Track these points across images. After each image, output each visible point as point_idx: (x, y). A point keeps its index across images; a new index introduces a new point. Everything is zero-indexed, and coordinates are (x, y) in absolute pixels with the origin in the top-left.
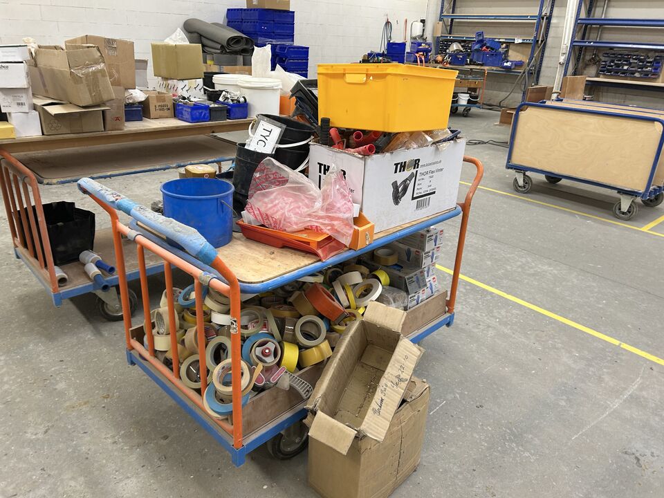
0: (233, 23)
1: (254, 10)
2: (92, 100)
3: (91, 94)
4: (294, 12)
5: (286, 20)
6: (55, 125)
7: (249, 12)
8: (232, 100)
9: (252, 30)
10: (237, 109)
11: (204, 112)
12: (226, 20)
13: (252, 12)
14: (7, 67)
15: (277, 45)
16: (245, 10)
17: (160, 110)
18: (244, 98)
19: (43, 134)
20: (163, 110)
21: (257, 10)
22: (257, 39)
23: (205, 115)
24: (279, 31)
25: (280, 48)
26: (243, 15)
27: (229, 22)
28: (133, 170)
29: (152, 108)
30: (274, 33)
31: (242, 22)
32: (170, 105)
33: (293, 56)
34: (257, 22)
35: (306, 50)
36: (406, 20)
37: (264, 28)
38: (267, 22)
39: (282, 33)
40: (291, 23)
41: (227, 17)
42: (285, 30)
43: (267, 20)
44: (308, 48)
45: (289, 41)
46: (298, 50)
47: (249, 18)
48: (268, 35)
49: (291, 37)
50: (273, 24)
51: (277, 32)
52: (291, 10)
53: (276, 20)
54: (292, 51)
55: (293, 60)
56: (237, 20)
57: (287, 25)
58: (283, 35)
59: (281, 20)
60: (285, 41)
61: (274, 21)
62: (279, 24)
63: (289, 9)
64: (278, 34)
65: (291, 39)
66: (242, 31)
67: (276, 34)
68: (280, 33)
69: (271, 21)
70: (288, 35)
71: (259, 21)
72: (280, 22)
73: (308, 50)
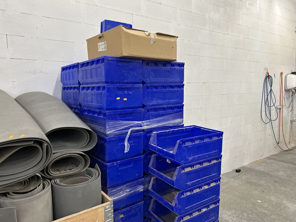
0: (69, 90)
1: (98, 61)
4: (182, 65)
5: (170, 80)
7: (89, 67)
9: (95, 104)
12: (61, 86)
13: (94, 66)
15: (151, 131)
16: (83, 65)
21: (103, 59)
22: (105, 125)
24: (154, 102)
25: (158, 135)
26: (81, 74)
27: (64, 88)
30: (144, 106)
33: (190, 159)
34: (104, 88)
35: (216, 138)
36: (282, 74)
37: (122, 99)
38: (129, 86)
39: (162, 105)
40: (178, 84)
41: (61, 81)
42: (166, 99)
43: (127, 83)
44: (220, 134)
45: (174, 118)
46: (203, 142)
47: (89, 80)
48: (131, 114)
49: (178, 109)
50: (141, 90)
51: (150, 104)
52: (179, 61)
53: (148, 80)
54: (190, 147)
55: (192, 166)
56: (73, 86)
57: (171, 89)
58: (164, 109)
59: (159, 80)
60: (168, 120)
61: (143, 83)
62: (156, 87)
63: (174, 59)
64: (153, 107)
65: (179, 114)
66: (80, 105)
67: (149, 108)
68: (157, 105)
69: (138, 83)
70: (172, 108)
71: (108, 85)
72: (156, 85)
73: (221, 137)
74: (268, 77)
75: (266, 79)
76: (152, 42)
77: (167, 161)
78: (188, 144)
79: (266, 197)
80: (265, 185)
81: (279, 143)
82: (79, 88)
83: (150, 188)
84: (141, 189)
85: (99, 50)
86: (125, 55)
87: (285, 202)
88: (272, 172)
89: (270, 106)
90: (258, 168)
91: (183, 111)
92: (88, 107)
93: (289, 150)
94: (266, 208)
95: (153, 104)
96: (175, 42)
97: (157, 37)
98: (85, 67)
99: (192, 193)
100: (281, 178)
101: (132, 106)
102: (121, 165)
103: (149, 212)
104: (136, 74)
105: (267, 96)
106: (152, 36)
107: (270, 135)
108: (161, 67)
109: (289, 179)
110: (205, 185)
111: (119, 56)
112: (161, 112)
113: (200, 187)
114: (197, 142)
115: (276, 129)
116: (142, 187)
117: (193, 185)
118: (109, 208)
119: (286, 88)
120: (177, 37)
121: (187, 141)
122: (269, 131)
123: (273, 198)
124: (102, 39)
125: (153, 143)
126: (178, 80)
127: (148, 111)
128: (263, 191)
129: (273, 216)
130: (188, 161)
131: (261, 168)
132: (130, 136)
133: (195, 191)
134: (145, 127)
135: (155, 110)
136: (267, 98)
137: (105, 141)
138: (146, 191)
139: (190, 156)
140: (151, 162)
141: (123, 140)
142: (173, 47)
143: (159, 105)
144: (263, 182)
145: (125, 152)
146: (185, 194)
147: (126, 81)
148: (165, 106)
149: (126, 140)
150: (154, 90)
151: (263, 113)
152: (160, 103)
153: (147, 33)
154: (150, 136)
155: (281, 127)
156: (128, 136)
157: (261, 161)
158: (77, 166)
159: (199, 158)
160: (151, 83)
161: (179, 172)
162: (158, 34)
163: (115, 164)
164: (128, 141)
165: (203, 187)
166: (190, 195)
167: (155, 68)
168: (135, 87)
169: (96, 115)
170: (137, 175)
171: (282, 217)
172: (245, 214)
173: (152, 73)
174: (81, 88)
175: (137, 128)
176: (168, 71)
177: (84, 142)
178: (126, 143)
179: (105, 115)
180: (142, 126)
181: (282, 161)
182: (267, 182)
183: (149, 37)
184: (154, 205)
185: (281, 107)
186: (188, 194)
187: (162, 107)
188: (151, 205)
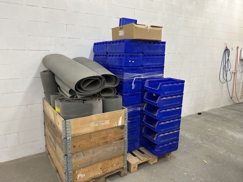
0: (99, 57)
1: (120, 41)
4: (165, 43)
5: (157, 51)
7: (114, 44)
9: (117, 64)
12: (93, 54)
13: (118, 44)
15: (145, 79)
16: (110, 42)
21: (123, 41)
22: (123, 75)
24: (148, 64)
25: (149, 82)
26: (108, 48)
27: (95, 56)
30: (142, 66)
31: (106, 55)
33: (166, 93)
34: (123, 56)
35: (181, 84)
36: (238, 48)
37: (131, 61)
38: (136, 54)
39: (152, 65)
40: (162, 54)
41: (93, 51)
42: (154, 63)
43: (135, 53)
44: (183, 82)
45: (158, 73)
46: (173, 85)
47: (114, 51)
48: (135, 69)
49: (161, 69)
50: (142, 57)
51: (146, 65)
52: (162, 40)
53: (145, 52)
54: (166, 87)
55: (166, 97)
56: (103, 54)
57: (157, 57)
58: (153, 68)
59: (151, 52)
60: (155, 74)
61: (143, 53)
62: (149, 56)
63: (160, 40)
64: (147, 67)
65: (161, 71)
66: (107, 65)
67: (145, 67)
68: (149, 66)
69: (140, 53)
70: (157, 68)
71: (125, 54)
72: (149, 54)
73: (183, 83)
74: (227, 50)
75: (225, 51)
76: (148, 31)
77: (154, 95)
78: (165, 85)
79: (215, 128)
80: (216, 122)
81: (232, 97)
82: (107, 56)
83: (144, 109)
84: (139, 109)
85: (119, 35)
86: (135, 38)
87: (226, 131)
88: (223, 115)
89: (226, 71)
90: (214, 113)
91: (163, 69)
92: (112, 66)
93: (240, 103)
94: (213, 132)
95: (147, 65)
96: (161, 30)
97: (151, 28)
98: (111, 44)
99: (166, 111)
100: (228, 119)
101: (137, 65)
102: (130, 95)
103: (143, 122)
104: (139, 48)
105: (225, 63)
106: (149, 28)
107: (225, 92)
108: (153, 44)
109: (234, 119)
110: (173, 108)
111: (132, 39)
112: (151, 70)
113: (170, 109)
114: (170, 85)
115: (230, 88)
116: (140, 108)
117: (167, 106)
118: (126, 111)
119: (241, 58)
120: (162, 27)
121: (165, 84)
122: (225, 89)
123: (219, 129)
124: (121, 29)
125: (146, 85)
126: (161, 51)
127: (144, 69)
128: (214, 125)
129: (217, 137)
130: (165, 94)
131: (216, 113)
132: (135, 81)
133: (167, 110)
134: (142, 77)
135: (148, 68)
136: (225, 65)
137: (123, 83)
138: (142, 111)
139: (166, 91)
140: (145, 96)
141: (132, 83)
142: (160, 33)
143: (151, 65)
144: (215, 120)
145: (133, 88)
146: (162, 111)
147: (134, 52)
148: (154, 66)
149: (133, 83)
150: (148, 57)
151: (221, 76)
152: (151, 64)
153: (146, 26)
154: (145, 83)
155: (235, 87)
156: (134, 81)
157: (217, 109)
158: (111, 93)
159: (171, 93)
160: (146, 53)
161: (160, 99)
162: (152, 26)
163: (127, 95)
164: (134, 84)
165: (172, 109)
166: (165, 112)
167: (149, 44)
168: (138, 55)
169: (118, 70)
170: (138, 101)
171: (222, 137)
172: (199, 135)
173: (147, 48)
174: (108, 56)
175: (138, 77)
176: (156, 47)
177: (113, 83)
178: (133, 85)
179: (123, 69)
180: (141, 77)
181: (233, 110)
182: (218, 120)
183: (147, 28)
184: (146, 118)
185: (236, 72)
186: (164, 111)
187: (152, 66)
188: (144, 118)
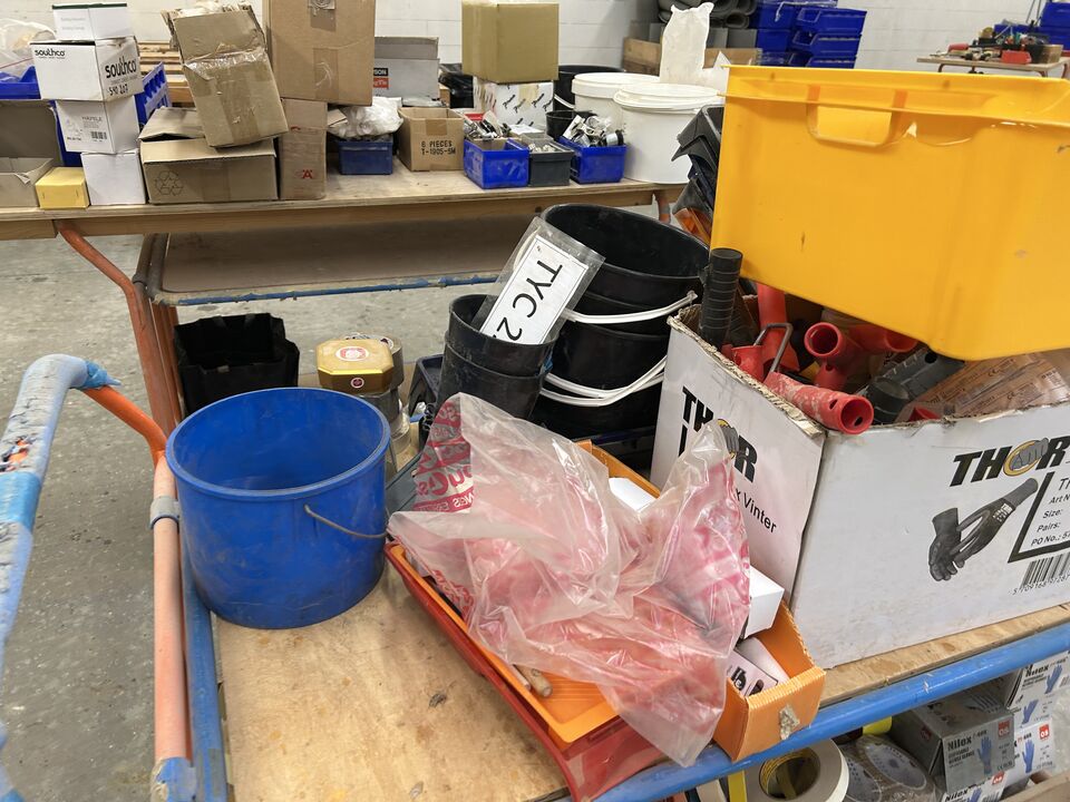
2: (234, 135)
3: (230, 120)
6: (169, 184)
8: (591, 138)
10: (598, 160)
11: (516, 164)
14: (63, 53)
15: (800, 7)
17: (434, 152)
18: (619, 134)
19: (147, 202)
20: (440, 152)
23: (517, 170)
28: (344, 286)
29: (415, 147)
32: (456, 142)
35: (858, 16)
44: (864, 14)
55: (829, 37)
73: (863, 18)
102: (770, 33)
117: (827, 54)
125: (800, 18)
137: (761, 9)
140: (796, 37)
141: (775, 12)
145: (776, 21)
149: (778, 10)
154: (798, 13)
156: (780, 8)
159: (836, 32)
163: (765, 31)
164: (780, 12)
178: (777, 14)
